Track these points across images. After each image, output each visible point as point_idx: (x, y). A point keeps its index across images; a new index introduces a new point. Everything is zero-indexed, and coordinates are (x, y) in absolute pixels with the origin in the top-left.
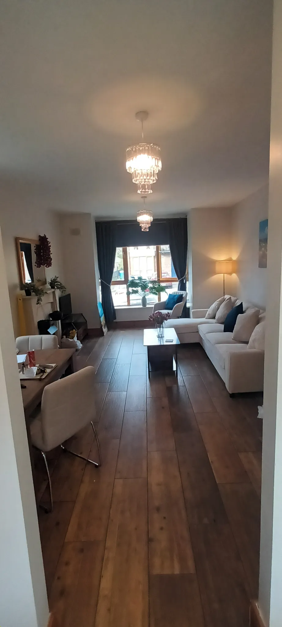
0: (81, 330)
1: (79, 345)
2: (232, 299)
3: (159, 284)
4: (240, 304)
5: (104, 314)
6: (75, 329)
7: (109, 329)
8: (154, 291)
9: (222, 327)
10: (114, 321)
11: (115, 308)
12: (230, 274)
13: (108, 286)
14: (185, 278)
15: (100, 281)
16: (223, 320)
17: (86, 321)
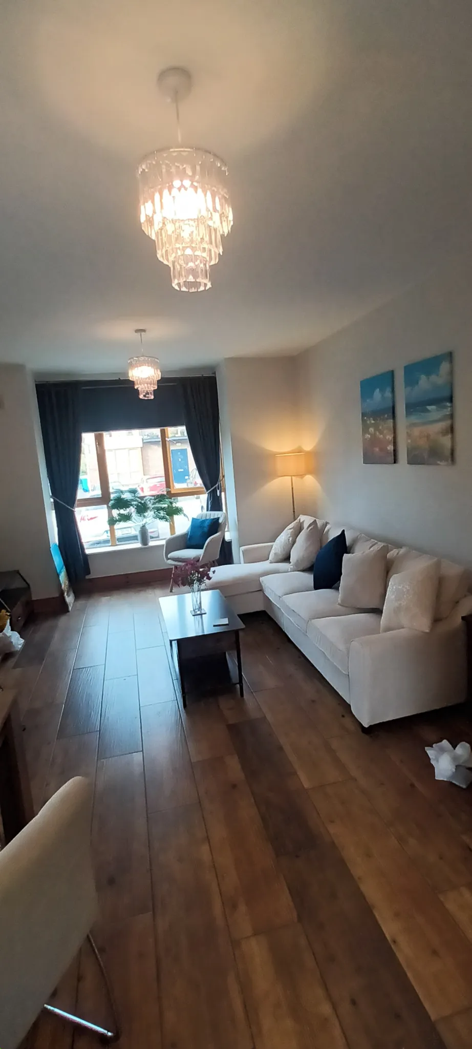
0: (18, 609)
1: (17, 641)
2: (317, 522)
3: (170, 500)
4: (341, 534)
5: (64, 567)
6: (5, 608)
7: (77, 597)
8: (163, 515)
9: (309, 578)
10: (87, 577)
11: (88, 552)
12: (302, 476)
13: (70, 509)
14: (218, 486)
15: (52, 500)
16: (307, 565)
17: (29, 585)
